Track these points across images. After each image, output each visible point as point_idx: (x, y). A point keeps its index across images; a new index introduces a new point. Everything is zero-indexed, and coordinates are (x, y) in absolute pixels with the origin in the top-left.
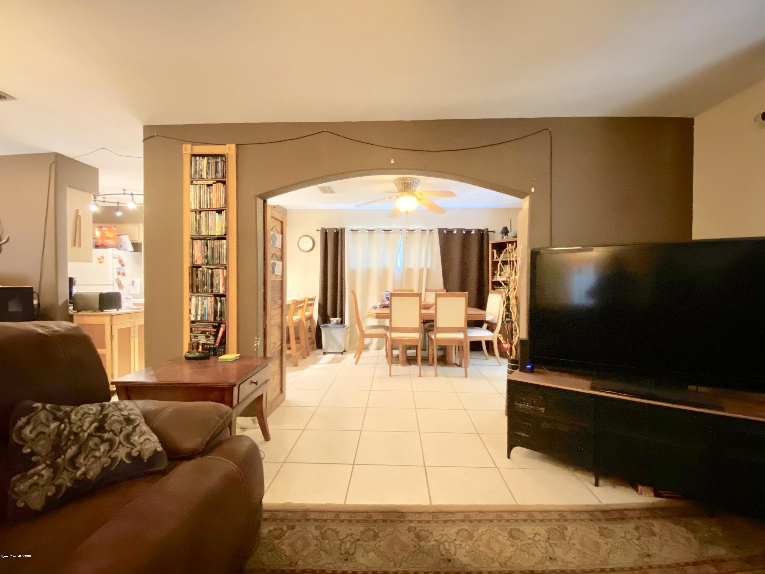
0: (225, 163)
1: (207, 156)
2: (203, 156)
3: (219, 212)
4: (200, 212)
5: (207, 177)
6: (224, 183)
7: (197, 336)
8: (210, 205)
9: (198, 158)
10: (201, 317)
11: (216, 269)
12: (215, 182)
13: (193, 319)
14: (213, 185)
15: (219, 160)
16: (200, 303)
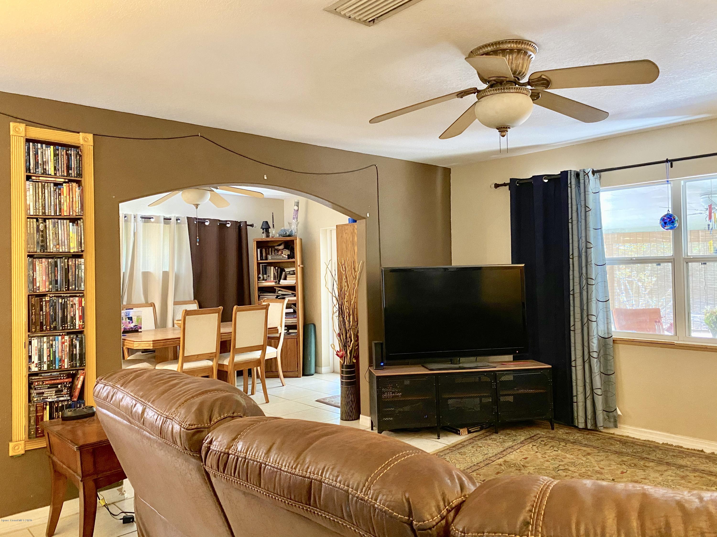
0: (80, 156)
1: (54, 144)
2: (49, 144)
3: (74, 220)
4: (45, 220)
5: (55, 174)
6: (79, 183)
7: (43, 393)
8: (60, 211)
9: (39, 145)
10: (48, 366)
11: (71, 296)
12: (67, 180)
13: (34, 369)
14: (64, 184)
15: (72, 152)
16: (45, 346)
